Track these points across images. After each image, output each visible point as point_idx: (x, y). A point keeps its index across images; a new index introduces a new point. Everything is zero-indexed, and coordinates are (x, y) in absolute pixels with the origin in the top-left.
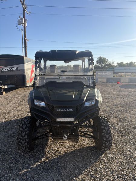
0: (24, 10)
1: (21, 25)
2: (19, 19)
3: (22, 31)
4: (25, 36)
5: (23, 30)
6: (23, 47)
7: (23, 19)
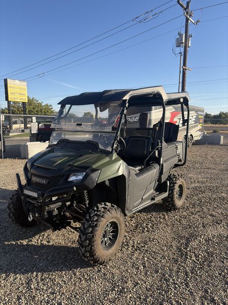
0: (187, 20)
1: (180, 46)
2: (178, 36)
3: (181, 56)
4: (184, 64)
5: (183, 53)
6: (179, 83)
7: (184, 35)
